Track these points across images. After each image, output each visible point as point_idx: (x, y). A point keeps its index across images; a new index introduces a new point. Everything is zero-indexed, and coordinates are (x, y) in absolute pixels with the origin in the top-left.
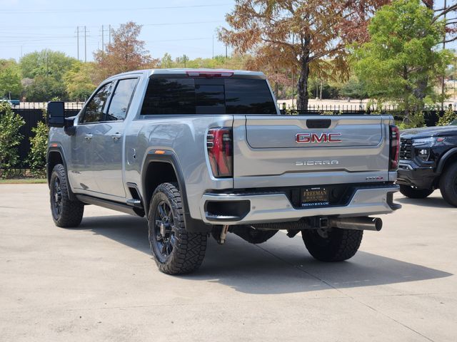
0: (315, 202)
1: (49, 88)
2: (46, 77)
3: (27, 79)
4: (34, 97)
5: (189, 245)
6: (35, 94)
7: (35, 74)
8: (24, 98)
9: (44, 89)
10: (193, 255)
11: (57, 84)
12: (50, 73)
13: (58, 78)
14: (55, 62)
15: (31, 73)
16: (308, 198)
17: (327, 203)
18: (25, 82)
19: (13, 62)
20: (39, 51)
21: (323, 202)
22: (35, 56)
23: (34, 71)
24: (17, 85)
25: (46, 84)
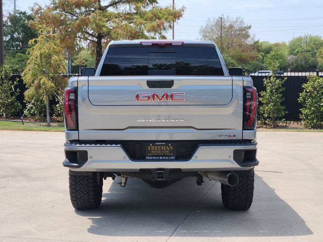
0: (159, 156)
1: (307, 63)
2: (305, 54)
3: (292, 56)
4: (296, 69)
5: (77, 186)
6: (297, 66)
7: (298, 52)
8: (289, 70)
9: (303, 63)
10: (83, 194)
11: (313, 59)
12: (309, 51)
13: (314, 55)
14: (314, 44)
15: (295, 52)
16: (152, 152)
17: (173, 158)
18: (290, 58)
19: (284, 45)
20: (303, 36)
21: (168, 156)
22: (300, 39)
23: (297, 50)
24: (282, 60)
25: (305, 59)
